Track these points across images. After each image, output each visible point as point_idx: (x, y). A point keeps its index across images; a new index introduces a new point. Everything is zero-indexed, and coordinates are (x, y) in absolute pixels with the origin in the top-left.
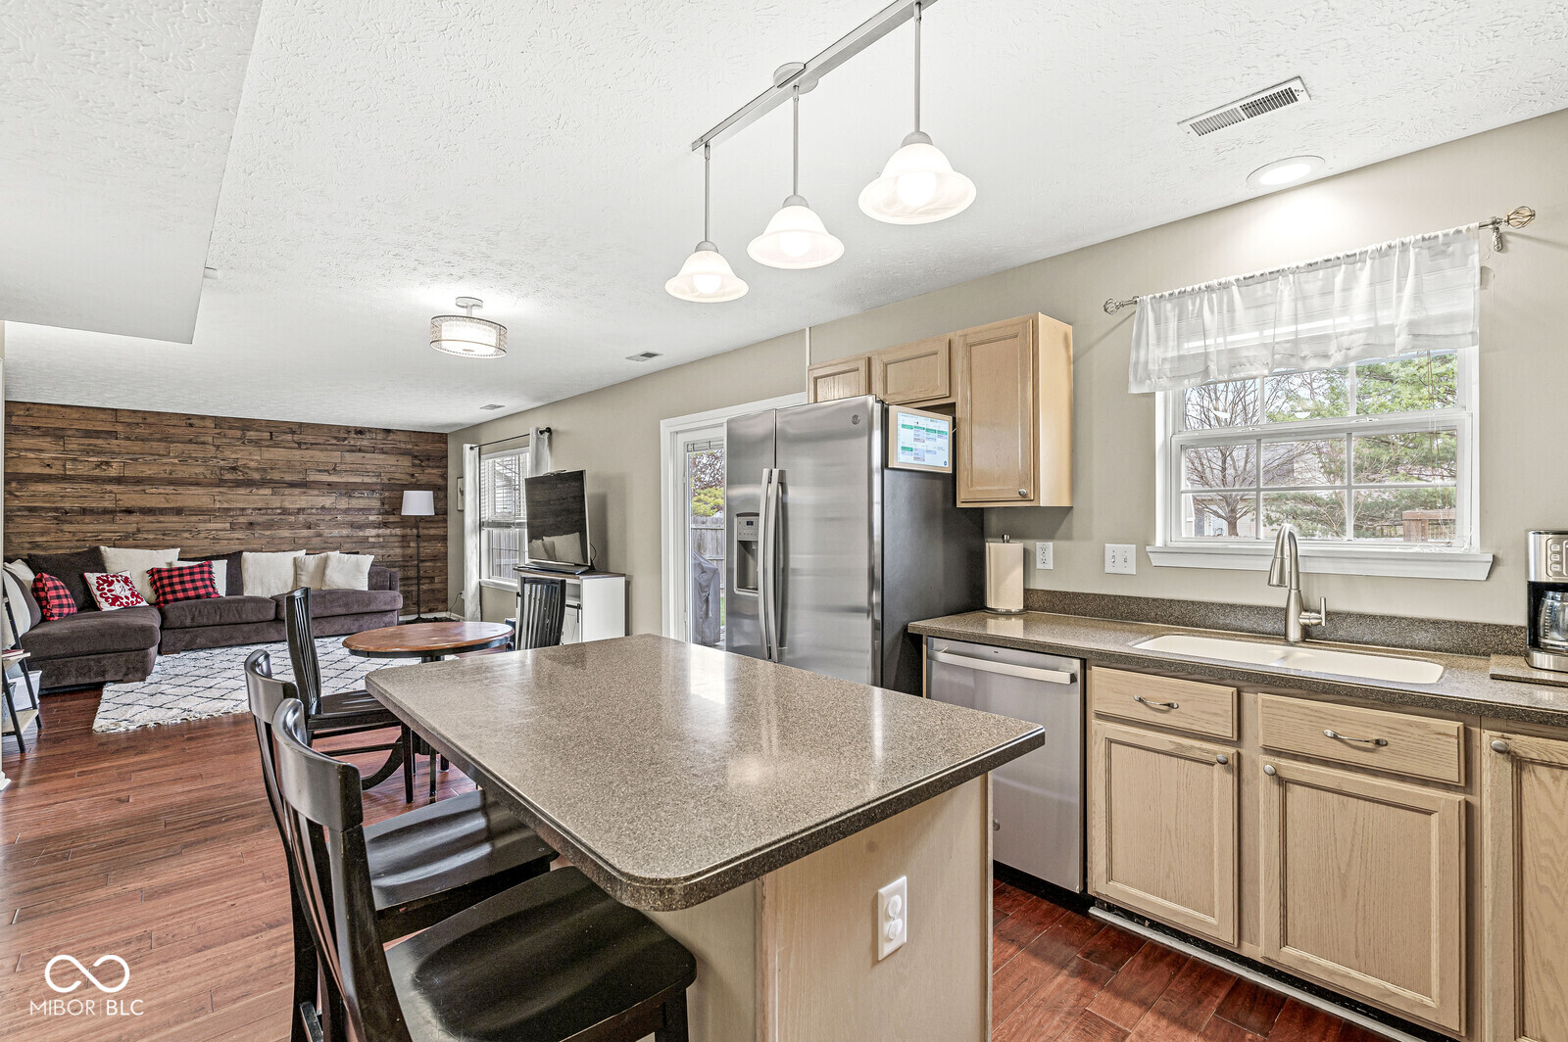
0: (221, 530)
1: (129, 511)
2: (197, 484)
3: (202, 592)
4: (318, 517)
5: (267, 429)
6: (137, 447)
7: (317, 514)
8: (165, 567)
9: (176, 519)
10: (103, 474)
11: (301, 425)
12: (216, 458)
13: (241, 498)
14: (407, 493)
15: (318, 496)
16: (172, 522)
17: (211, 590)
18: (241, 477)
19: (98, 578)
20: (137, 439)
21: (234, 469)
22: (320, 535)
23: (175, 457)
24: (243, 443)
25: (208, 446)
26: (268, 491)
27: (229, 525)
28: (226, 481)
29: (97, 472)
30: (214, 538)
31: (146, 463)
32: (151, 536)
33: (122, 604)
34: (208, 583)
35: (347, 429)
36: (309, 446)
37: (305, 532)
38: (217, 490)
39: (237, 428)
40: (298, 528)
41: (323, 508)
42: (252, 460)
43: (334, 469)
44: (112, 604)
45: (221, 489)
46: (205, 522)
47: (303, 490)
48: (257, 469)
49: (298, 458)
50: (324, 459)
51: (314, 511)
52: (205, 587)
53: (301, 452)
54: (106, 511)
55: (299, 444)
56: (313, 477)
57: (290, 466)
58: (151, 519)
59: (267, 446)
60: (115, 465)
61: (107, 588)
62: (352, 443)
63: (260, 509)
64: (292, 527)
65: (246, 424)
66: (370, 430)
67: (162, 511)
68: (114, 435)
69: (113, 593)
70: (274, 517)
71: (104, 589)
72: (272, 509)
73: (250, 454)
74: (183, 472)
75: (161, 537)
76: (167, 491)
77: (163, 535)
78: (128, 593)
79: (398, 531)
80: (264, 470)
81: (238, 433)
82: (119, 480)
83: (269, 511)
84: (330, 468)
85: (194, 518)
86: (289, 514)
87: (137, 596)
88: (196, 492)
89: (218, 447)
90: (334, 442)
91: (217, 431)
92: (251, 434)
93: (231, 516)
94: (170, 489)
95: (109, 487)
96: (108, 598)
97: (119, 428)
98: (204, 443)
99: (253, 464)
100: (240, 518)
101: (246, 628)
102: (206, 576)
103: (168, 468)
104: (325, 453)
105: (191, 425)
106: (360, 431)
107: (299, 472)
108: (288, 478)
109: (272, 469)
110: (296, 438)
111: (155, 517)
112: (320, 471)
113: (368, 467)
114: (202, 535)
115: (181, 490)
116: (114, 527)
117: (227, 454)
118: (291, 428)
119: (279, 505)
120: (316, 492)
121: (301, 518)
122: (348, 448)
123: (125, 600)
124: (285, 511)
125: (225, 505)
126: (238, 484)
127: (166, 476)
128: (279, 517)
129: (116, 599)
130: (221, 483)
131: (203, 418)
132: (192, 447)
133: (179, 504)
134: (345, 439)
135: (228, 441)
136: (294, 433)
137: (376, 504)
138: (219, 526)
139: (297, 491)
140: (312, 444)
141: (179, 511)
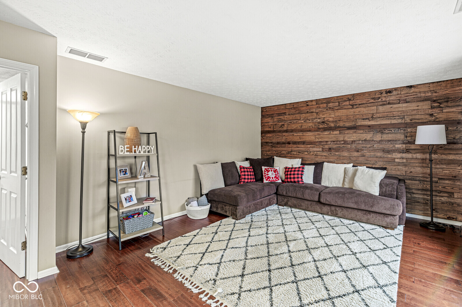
0: (318, 151)
1: (289, 143)
2: (310, 131)
3: (296, 180)
4: (363, 145)
5: (337, 101)
6: (291, 117)
7: (362, 144)
8: (291, 167)
9: (303, 146)
10: (282, 129)
11: (354, 95)
12: (316, 118)
13: (326, 136)
14: (420, 128)
15: (363, 133)
16: (302, 147)
17: (300, 179)
18: (326, 126)
19: (265, 169)
20: (292, 114)
21: (323, 122)
22: (364, 156)
23: (303, 120)
24: (327, 110)
25: (313, 114)
26: (338, 132)
27: (321, 149)
28: (320, 129)
29: (281, 129)
30: (316, 155)
31: (294, 123)
32: (295, 153)
33: (270, 180)
34: (300, 176)
35: (381, 92)
36: (358, 106)
37: (356, 154)
38: (316, 133)
39: (325, 103)
40: (352, 152)
41: (365, 140)
42: (331, 117)
43: (372, 117)
44: (267, 180)
45: (318, 133)
46: (312, 147)
47: (355, 131)
48: (333, 122)
49: (352, 113)
50: (366, 112)
51: (360, 142)
52: (298, 178)
53: (353, 110)
54: (284, 143)
55: (353, 105)
56: (360, 123)
57: (348, 119)
58: (295, 146)
59: (337, 110)
60: (285, 125)
61: (266, 173)
62: (384, 99)
63: (334, 142)
64: (349, 150)
65: (328, 101)
66: (396, 89)
67: (299, 143)
68: (285, 113)
69: (268, 175)
70: (340, 145)
71: (265, 173)
72: (339, 141)
73: (330, 115)
74: (305, 126)
75: (298, 154)
76: (300, 135)
77: (299, 153)
78: (274, 176)
79: (419, 156)
80: (336, 121)
81: (325, 105)
82: (286, 131)
83: (338, 142)
84: (370, 116)
85: (309, 146)
86: (348, 144)
87: (277, 178)
88: (309, 134)
89: (317, 113)
90: (372, 101)
91: (317, 106)
92: (331, 105)
93: (322, 145)
94: (300, 134)
95: (284, 134)
96: (266, 177)
97: (287, 111)
98: (312, 112)
99: (331, 119)
100: (326, 146)
101: (306, 202)
102: (300, 173)
103: (300, 125)
104: (367, 109)
105: (308, 105)
106: (389, 92)
107: (353, 121)
108: (347, 124)
109: (339, 121)
110: (351, 102)
111: (296, 145)
112: (363, 119)
113: (394, 113)
114: (311, 154)
115: (305, 134)
116: (285, 149)
117: (321, 116)
118: (348, 98)
119: (342, 139)
120: (362, 131)
121: (353, 146)
122: (381, 103)
123: (271, 179)
124: (345, 142)
125: (320, 140)
126: (325, 129)
127: (300, 128)
128: (343, 145)
129: (269, 178)
130: (319, 129)
131: (312, 101)
132: (308, 115)
133: (304, 140)
134: (379, 98)
135: (320, 110)
136: (350, 100)
137: (402, 137)
138: (318, 149)
139: (351, 131)
140: (360, 104)
141: (304, 143)
